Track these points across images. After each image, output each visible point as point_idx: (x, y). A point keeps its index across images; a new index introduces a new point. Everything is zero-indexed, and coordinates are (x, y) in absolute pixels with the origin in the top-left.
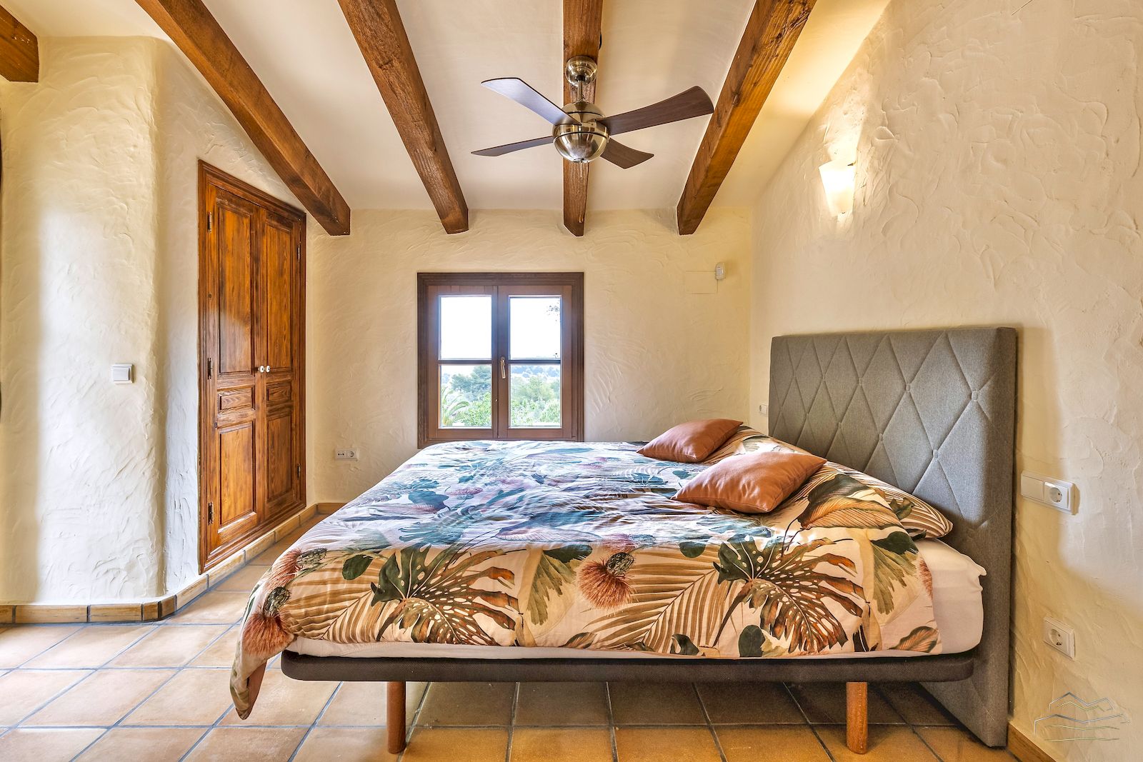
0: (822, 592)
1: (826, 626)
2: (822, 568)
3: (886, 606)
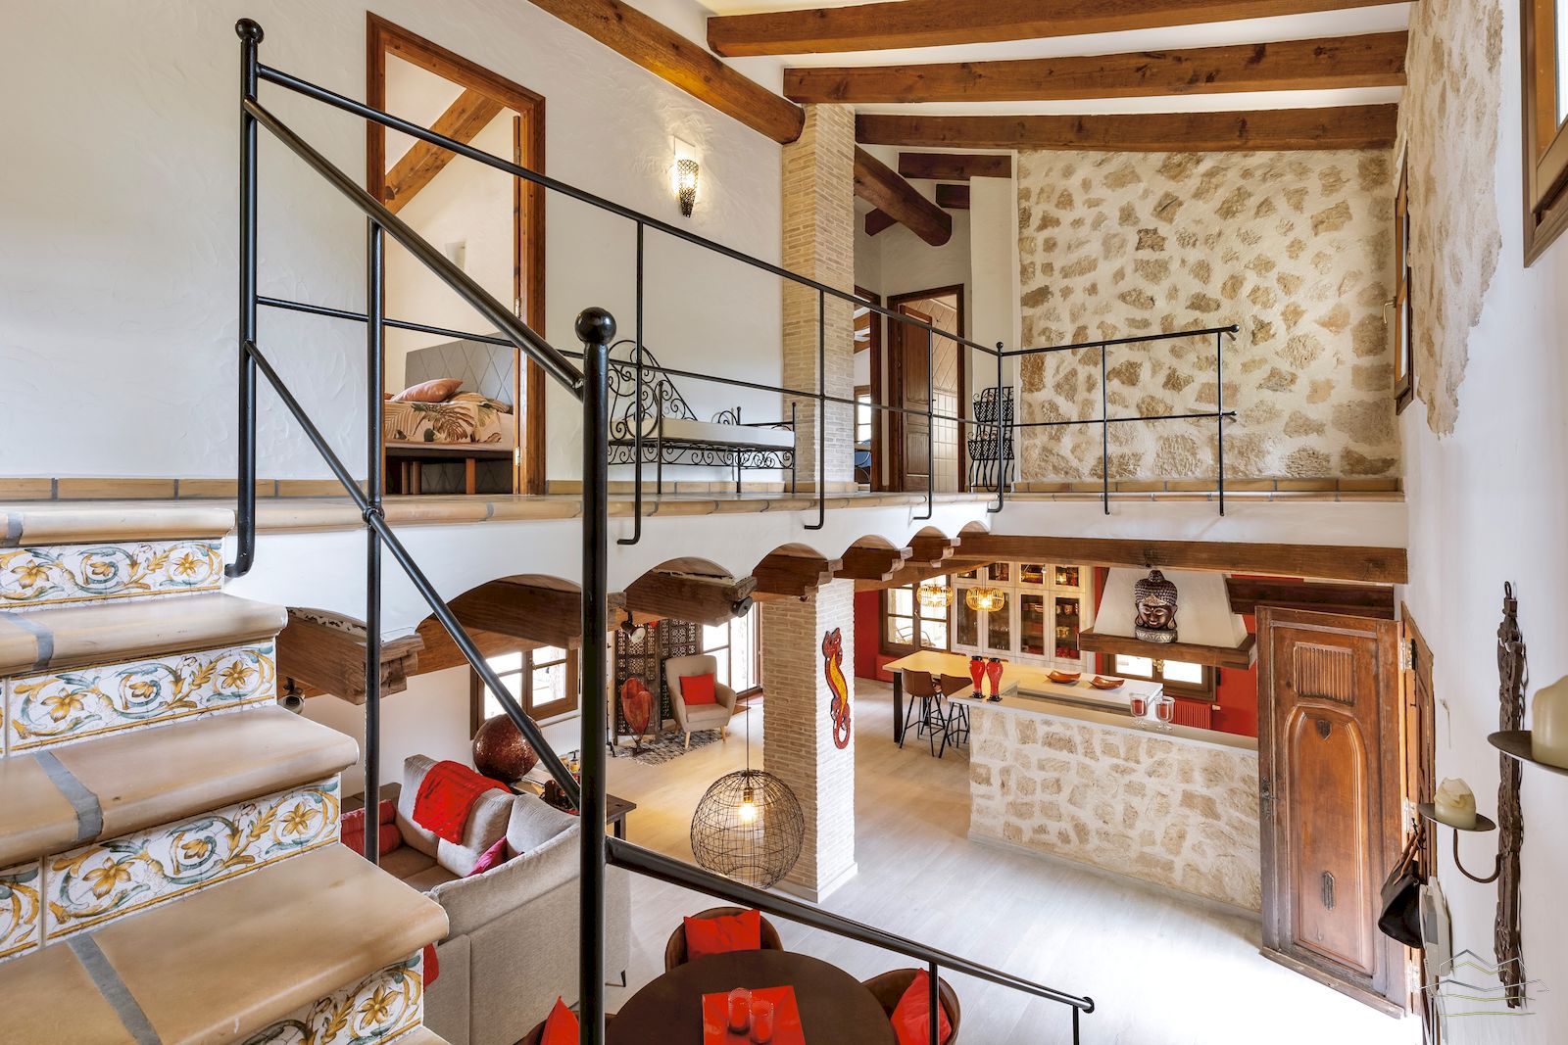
0: (458, 418)
1: (459, 431)
2: (456, 410)
3: (483, 424)
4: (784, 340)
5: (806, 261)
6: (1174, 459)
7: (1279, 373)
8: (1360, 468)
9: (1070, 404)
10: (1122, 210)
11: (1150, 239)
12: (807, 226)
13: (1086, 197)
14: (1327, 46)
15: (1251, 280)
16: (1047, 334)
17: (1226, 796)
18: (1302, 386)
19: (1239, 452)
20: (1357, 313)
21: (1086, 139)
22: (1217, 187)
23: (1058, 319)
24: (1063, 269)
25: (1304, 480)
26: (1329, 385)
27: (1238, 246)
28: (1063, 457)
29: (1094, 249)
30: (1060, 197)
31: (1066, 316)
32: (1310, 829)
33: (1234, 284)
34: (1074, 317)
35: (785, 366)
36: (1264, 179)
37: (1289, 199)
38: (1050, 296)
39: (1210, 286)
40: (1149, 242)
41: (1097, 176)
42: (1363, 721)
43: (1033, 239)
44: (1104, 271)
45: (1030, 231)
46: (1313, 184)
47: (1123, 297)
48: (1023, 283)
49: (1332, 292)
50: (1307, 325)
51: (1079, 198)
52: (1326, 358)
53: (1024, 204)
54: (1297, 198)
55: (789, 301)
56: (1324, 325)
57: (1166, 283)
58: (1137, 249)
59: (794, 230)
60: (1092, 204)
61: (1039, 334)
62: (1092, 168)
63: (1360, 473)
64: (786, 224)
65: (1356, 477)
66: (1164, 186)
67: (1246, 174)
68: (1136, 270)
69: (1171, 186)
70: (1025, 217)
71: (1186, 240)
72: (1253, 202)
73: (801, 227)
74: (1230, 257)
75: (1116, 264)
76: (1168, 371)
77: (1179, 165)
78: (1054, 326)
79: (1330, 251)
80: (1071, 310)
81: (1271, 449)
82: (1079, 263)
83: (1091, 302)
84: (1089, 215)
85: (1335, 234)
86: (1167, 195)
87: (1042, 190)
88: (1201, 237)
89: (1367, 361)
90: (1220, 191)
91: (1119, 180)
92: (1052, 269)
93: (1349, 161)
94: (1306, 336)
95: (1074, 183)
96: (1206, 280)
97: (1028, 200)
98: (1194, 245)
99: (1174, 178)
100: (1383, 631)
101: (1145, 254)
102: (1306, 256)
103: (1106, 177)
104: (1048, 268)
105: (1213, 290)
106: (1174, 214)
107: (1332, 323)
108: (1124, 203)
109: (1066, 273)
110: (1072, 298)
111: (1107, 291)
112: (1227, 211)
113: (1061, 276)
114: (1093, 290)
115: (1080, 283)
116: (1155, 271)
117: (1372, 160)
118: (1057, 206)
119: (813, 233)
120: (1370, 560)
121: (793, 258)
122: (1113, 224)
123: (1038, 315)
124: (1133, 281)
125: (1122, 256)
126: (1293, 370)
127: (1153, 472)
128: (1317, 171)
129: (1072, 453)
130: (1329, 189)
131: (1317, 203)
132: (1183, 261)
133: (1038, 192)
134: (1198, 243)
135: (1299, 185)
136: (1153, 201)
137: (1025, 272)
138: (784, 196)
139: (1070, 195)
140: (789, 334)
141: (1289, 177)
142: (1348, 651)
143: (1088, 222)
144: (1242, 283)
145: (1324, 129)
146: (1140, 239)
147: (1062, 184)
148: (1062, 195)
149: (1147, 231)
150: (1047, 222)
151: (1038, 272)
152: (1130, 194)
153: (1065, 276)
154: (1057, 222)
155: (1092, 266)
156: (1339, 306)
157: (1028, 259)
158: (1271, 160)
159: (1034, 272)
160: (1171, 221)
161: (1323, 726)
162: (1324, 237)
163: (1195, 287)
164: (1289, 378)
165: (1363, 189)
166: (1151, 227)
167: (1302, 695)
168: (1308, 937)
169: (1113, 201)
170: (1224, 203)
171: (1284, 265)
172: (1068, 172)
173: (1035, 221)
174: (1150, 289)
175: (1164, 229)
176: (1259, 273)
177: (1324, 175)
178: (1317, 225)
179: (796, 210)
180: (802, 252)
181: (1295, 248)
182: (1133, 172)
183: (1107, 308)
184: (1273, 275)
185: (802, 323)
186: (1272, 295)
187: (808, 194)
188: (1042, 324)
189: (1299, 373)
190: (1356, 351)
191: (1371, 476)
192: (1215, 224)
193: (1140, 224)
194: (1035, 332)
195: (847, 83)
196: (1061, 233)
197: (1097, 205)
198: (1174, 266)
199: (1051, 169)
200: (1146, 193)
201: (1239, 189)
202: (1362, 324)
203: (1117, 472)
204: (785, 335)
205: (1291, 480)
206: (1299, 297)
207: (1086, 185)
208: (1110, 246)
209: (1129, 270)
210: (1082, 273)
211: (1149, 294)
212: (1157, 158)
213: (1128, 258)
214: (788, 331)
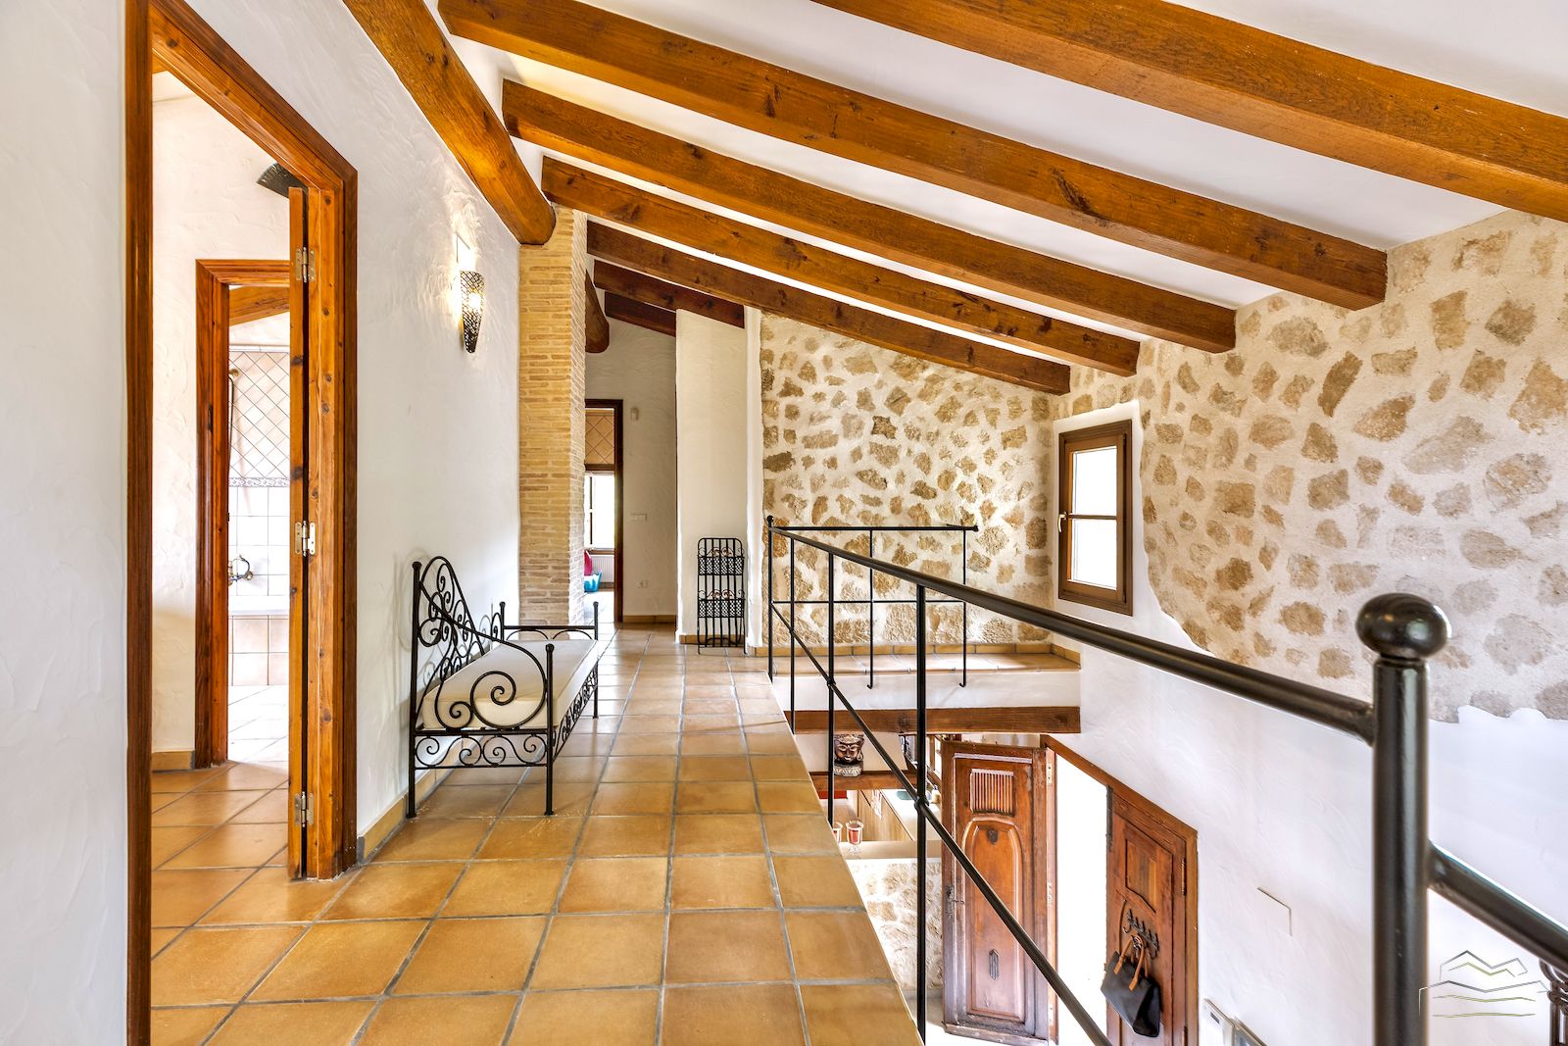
4: (521, 496)
5: (556, 399)
6: (901, 625)
7: (979, 557)
8: (1030, 636)
9: (811, 570)
10: (860, 394)
11: (882, 427)
12: (558, 357)
13: (827, 374)
14: (1092, 335)
15: (960, 477)
16: (791, 501)
17: (901, 898)
18: (993, 570)
19: (951, 621)
20: (1029, 516)
21: (844, 326)
22: (937, 393)
23: (800, 487)
24: (805, 439)
25: (994, 645)
26: (1011, 570)
27: (952, 447)
28: (803, 622)
29: (834, 425)
30: (803, 368)
31: (807, 485)
32: (981, 919)
33: (947, 478)
34: (815, 487)
35: (523, 529)
36: (970, 395)
37: (987, 416)
38: (792, 463)
39: (930, 476)
40: (883, 429)
41: (840, 358)
42: (1021, 827)
43: (776, 403)
44: (843, 448)
45: (773, 394)
46: (1004, 408)
47: (861, 475)
48: (767, 446)
49: (1013, 496)
50: (997, 520)
51: (821, 373)
52: (1009, 547)
53: (767, 366)
54: (993, 416)
55: (528, 446)
56: (1007, 520)
57: (895, 469)
58: (873, 433)
59: (537, 357)
60: (834, 382)
61: (783, 500)
62: (834, 349)
63: (1030, 639)
64: (527, 347)
65: (1028, 642)
66: (894, 381)
67: (958, 387)
68: (872, 452)
69: (902, 383)
70: (767, 380)
71: (912, 434)
72: (962, 412)
73: (549, 355)
74: (945, 455)
75: (855, 443)
76: (897, 548)
77: (909, 366)
78: (796, 493)
79: (1013, 463)
80: (811, 480)
81: (973, 620)
82: (821, 435)
83: (831, 475)
84: (831, 392)
85: (1016, 450)
86: (898, 390)
87: (785, 357)
88: (924, 433)
89: (1034, 552)
90: (939, 397)
91: (859, 366)
92: (794, 437)
93: (1026, 396)
94: (997, 528)
95: (816, 358)
96: (927, 471)
97: (770, 362)
98: (918, 439)
99: (905, 376)
100: (1037, 757)
101: (879, 439)
102: (997, 463)
103: (847, 360)
104: (790, 435)
105: (932, 481)
106: (903, 408)
107: (1013, 520)
108: (862, 388)
109: (808, 443)
110: (812, 468)
111: (845, 466)
112: (944, 415)
113: (803, 445)
114: (832, 463)
115: (821, 454)
116: (888, 456)
117: (1040, 399)
118: (800, 376)
119: (568, 367)
120: (1058, 717)
121: (536, 393)
122: (851, 404)
123: (780, 480)
124: (868, 462)
125: (860, 437)
126: (987, 555)
127: (883, 638)
128: (1006, 398)
129: (812, 618)
130: (1015, 413)
131: (1006, 425)
132: (909, 451)
133: (781, 357)
134: (921, 438)
135: (992, 406)
136: (887, 391)
137: (768, 434)
138: (522, 311)
139: (812, 368)
140: (529, 489)
141: (987, 398)
142: (1011, 774)
143: (829, 398)
144: (954, 479)
145: (1026, 373)
146: (875, 424)
147: (805, 356)
148: (805, 367)
149: (881, 418)
150: (789, 390)
151: (781, 437)
152: (867, 381)
153: (808, 446)
154: (800, 392)
155: (832, 441)
156: (1017, 508)
157: (771, 423)
158: (975, 379)
159: (777, 437)
160: (900, 413)
161: (992, 833)
162: (1010, 451)
163: (918, 475)
164: (985, 561)
165: (1034, 419)
166: (885, 416)
167: (977, 812)
168: (979, 1005)
169: (853, 385)
170: (941, 407)
171: (982, 468)
172: (811, 346)
173: (778, 386)
174: (884, 472)
175: (895, 420)
176: (965, 473)
177: (1010, 403)
178: (1006, 441)
179: (541, 333)
180: (550, 388)
181: (990, 455)
182: (871, 362)
183: (843, 483)
184: (975, 475)
185: (550, 477)
186: (973, 491)
187: (560, 317)
188: (786, 490)
189: (992, 558)
190: (1028, 543)
191: (1037, 642)
192: (935, 425)
193: (875, 411)
194: (777, 497)
195: (638, 208)
196: (804, 403)
197: (838, 384)
198: (903, 454)
199: (794, 338)
200: (880, 385)
201: (952, 398)
202: (1032, 524)
203: (854, 637)
204: (522, 489)
205: (985, 645)
206: (993, 496)
207: (827, 362)
208: (850, 426)
209: (865, 450)
210: (823, 446)
211: (882, 476)
212: (890, 355)
213: (864, 439)
214: (527, 485)
